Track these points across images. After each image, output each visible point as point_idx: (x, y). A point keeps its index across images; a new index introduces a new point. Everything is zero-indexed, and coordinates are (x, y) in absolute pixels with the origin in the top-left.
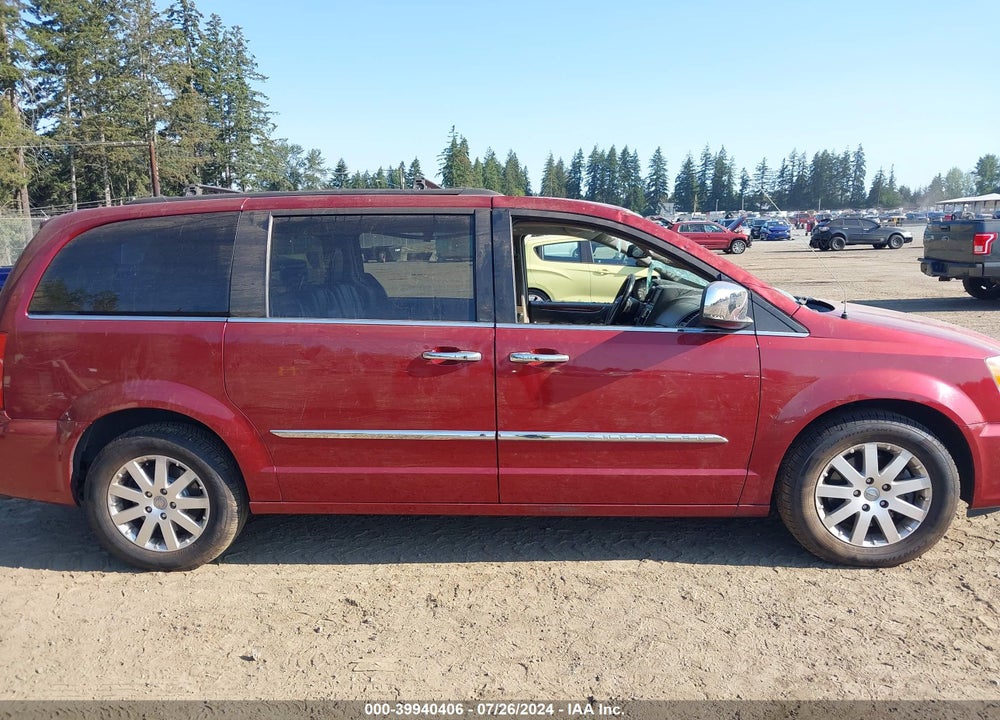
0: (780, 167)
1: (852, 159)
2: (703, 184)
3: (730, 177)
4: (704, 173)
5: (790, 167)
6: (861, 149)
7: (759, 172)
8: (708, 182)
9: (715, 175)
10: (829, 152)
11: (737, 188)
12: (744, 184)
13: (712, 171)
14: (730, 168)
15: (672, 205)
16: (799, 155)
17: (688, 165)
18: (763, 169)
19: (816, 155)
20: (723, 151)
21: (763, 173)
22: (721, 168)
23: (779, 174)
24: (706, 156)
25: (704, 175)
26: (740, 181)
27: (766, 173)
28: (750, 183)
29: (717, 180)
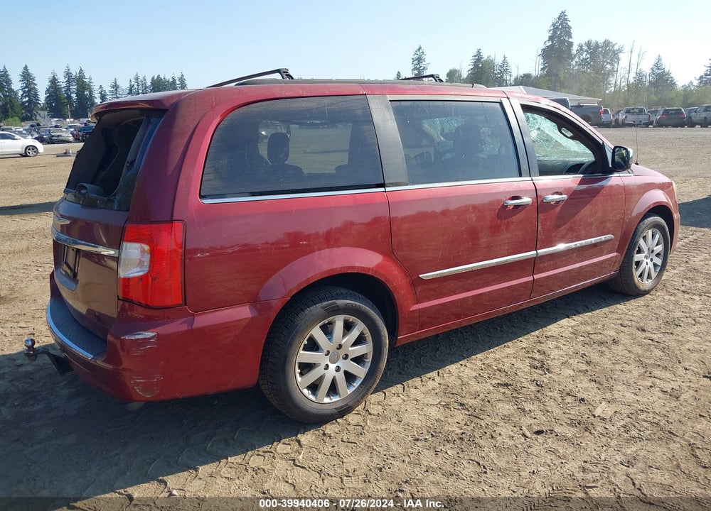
0: (128, 86)
1: (178, 82)
2: (69, 97)
3: (91, 92)
4: (68, 88)
5: (136, 87)
6: (183, 76)
7: (112, 89)
8: (74, 95)
9: (78, 90)
10: (162, 77)
11: (98, 101)
12: (103, 97)
13: (75, 87)
14: (89, 85)
15: (46, 113)
16: (141, 78)
17: (54, 81)
18: (116, 87)
19: (153, 78)
20: (81, 71)
21: (116, 90)
22: (82, 85)
23: (128, 91)
24: (68, 74)
25: (69, 89)
26: (99, 95)
27: (119, 90)
28: (107, 97)
29: (80, 93)
